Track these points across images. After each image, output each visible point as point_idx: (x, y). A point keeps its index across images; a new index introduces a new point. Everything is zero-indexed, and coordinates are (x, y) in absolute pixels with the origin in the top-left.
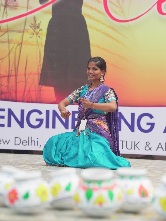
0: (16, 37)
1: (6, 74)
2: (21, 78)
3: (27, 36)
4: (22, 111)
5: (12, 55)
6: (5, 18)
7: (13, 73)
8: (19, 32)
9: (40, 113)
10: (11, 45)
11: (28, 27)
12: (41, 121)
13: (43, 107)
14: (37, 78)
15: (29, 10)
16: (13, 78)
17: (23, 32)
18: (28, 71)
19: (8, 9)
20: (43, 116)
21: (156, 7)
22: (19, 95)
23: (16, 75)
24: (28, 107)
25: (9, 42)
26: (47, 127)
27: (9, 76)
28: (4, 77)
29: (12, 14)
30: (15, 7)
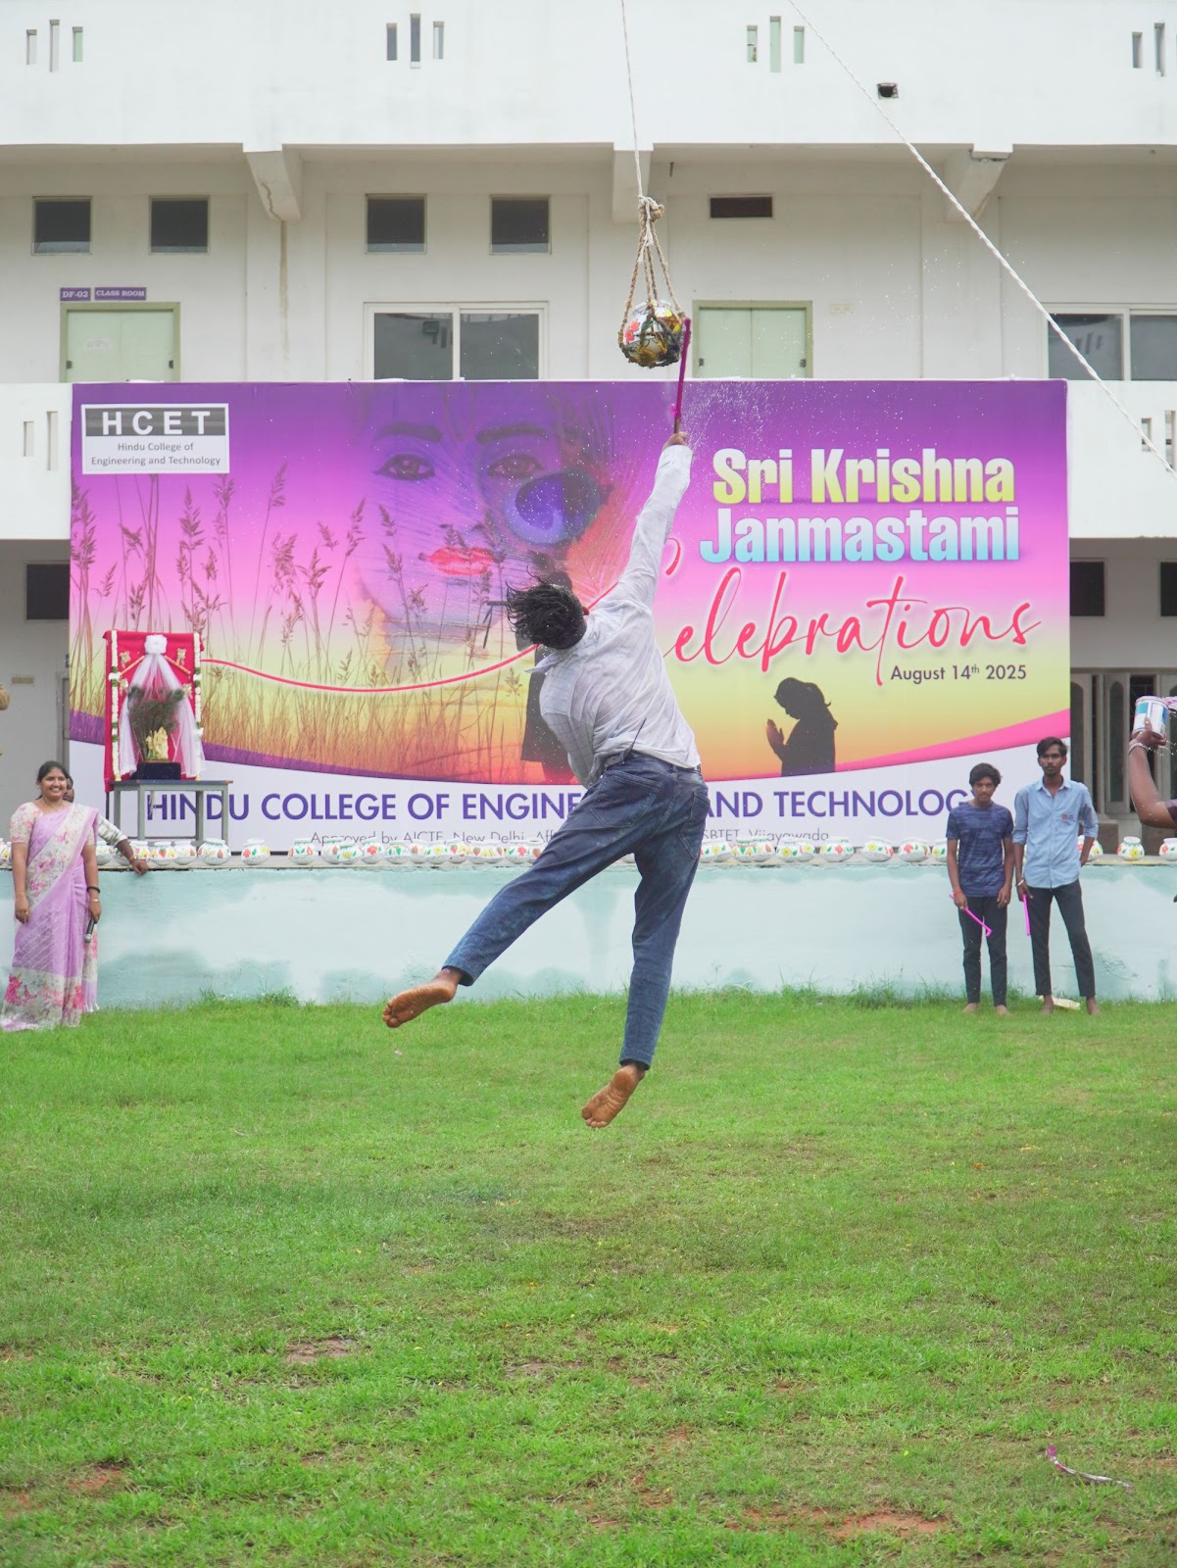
0: (487, 696)
1: (476, 747)
2: (495, 752)
3: (502, 695)
4: (500, 797)
5: (482, 722)
6: (471, 672)
7: (485, 745)
8: (491, 689)
9: (525, 798)
10: (481, 708)
11: (502, 682)
12: (526, 809)
13: (528, 790)
14: (518, 752)
15: (504, 660)
16: (485, 753)
17: (497, 689)
18: (505, 742)
19: (474, 659)
20: (529, 802)
21: (674, 650)
22: (495, 775)
23: (489, 748)
24: (507, 791)
25: (478, 703)
26: (535, 816)
27: (480, 749)
28: (473, 751)
29: (480, 665)
30: (485, 656)
